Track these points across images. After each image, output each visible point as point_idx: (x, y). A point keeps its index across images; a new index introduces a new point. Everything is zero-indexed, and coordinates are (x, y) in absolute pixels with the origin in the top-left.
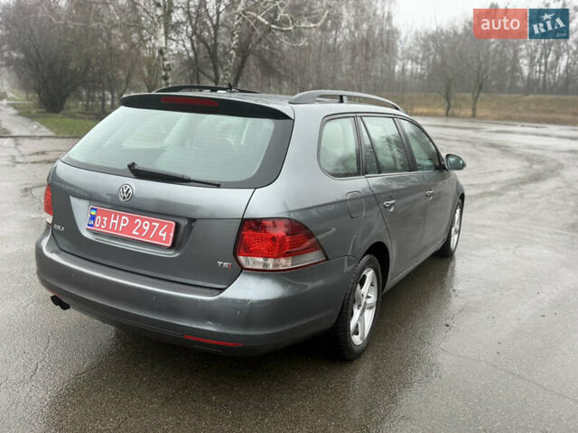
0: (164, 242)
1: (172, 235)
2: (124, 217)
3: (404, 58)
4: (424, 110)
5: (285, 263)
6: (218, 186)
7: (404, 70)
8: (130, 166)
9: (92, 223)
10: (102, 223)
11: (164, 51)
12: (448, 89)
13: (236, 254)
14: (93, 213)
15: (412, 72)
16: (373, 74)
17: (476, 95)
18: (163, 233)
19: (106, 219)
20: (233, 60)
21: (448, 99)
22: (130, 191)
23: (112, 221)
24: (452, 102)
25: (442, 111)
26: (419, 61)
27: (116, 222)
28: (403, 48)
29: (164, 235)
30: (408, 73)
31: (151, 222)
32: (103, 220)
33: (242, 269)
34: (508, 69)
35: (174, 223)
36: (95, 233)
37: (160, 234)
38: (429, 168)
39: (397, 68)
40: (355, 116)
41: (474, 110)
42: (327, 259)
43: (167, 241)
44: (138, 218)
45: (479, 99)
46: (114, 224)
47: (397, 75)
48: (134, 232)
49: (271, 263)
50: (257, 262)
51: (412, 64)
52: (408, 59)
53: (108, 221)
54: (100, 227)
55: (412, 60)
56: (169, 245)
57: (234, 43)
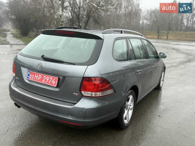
0: (54, 85)
1: (57, 82)
2: (40, 75)
3: (143, 19)
4: (150, 37)
5: (99, 94)
6: (74, 64)
7: (143, 23)
8: (42, 56)
9: (28, 77)
10: (32, 77)
11: (61, 16)
12: (158, 29)
13: (80, 90)
14: (29, 73)
15: (146, 23)
16: (132, 24)
17: (168, 31)
18: (54, 81)
19: (33, 75)
20: (85, 19)
21: (158, 33)
22: (42, 65)
23: (36, 76)
24: (160, 34)
25: (156, 37)
26: (149, 20)
27: (37, 77)
28: (143, 15)
29: (54, 82)
30: (145, 24)
31: (49, 77)
32: (32, 76)
33: (83, 96)
34: (179, 23)
35: (58, 78)
36: (30, 81)
37: (53, 82)
38: (153, 57)
39: (141, 22)
40: (127, 39)
41: (167, 37)
42: (115, 92)
43: (55, 85)
44: (45, 76)
45: (169, 33)
46: (36, 77)
47: (141, 25)
48: (43, 81)
49: (94, 94)
50: (88, 94)
51: (146, 21)
52: (145, 19)
53: (34, 77)
54: (31, 79)
55: (146, 19)
56: (56, 86)
57: (85, 13)
